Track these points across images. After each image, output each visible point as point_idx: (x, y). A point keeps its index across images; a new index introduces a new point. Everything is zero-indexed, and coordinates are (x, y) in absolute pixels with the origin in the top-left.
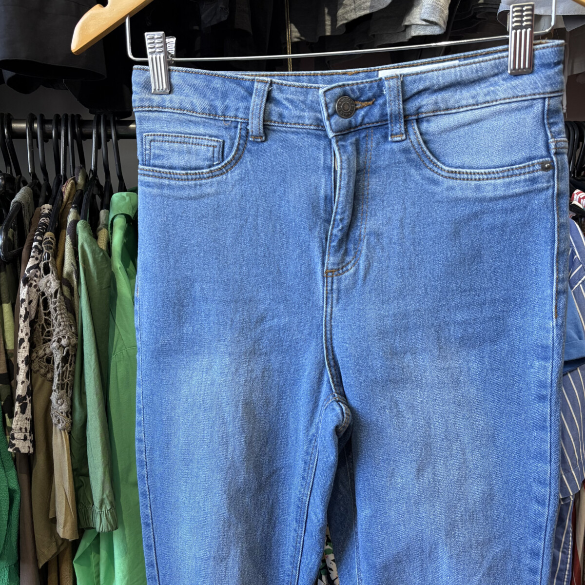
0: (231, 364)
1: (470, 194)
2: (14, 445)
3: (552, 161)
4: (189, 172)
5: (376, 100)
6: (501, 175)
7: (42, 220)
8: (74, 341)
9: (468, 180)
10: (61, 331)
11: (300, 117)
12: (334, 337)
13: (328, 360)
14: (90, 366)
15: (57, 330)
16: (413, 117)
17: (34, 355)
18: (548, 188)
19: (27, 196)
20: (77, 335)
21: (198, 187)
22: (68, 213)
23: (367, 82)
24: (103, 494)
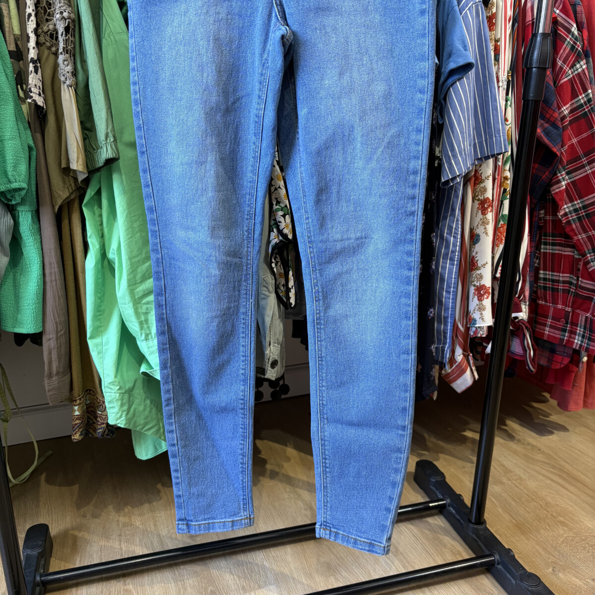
2: (32, 97)
8: (72, 16)
10: (62, 6)
15: (58, 7)
17: (40, 29)
20: (75, 13)
24: (107, 129)
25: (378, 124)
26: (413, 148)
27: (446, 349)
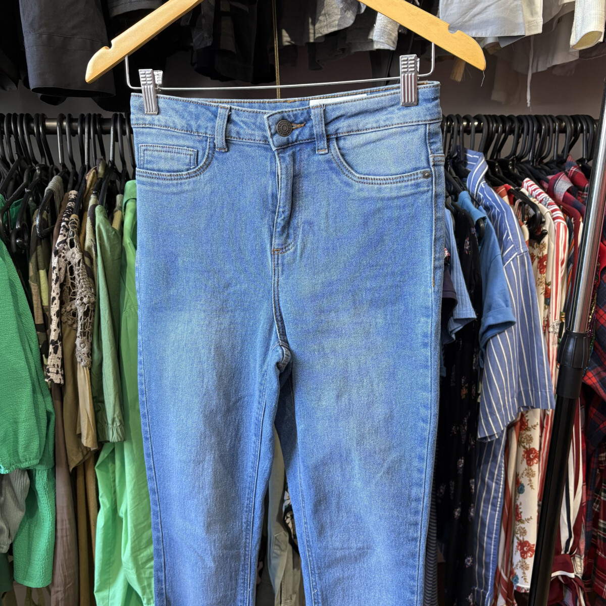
0: (205, 318)
1: (374, 194)
2: (49, 377)
3: (431, 171)
4: (172, 174)
5: (307, 123)
6: (395, 181)
7: (70, 204)
8: (92, 300)
9: (372, 184)
10: (83, 292)
11: (251, 135)
12: (280, 299)
13: (276, 316)
14: (105, 318)
15: (80, 291)
16: (333, 136)
17: (63, 310)
18: (428, 191)
19: (58, 184)
20: (95, 295)
21: (179, 185)
22: (90, 198)
23: (299, 110)
24: (114, 414)
25: (377, 449)
26: (416, 475)
27: (487, 596)
